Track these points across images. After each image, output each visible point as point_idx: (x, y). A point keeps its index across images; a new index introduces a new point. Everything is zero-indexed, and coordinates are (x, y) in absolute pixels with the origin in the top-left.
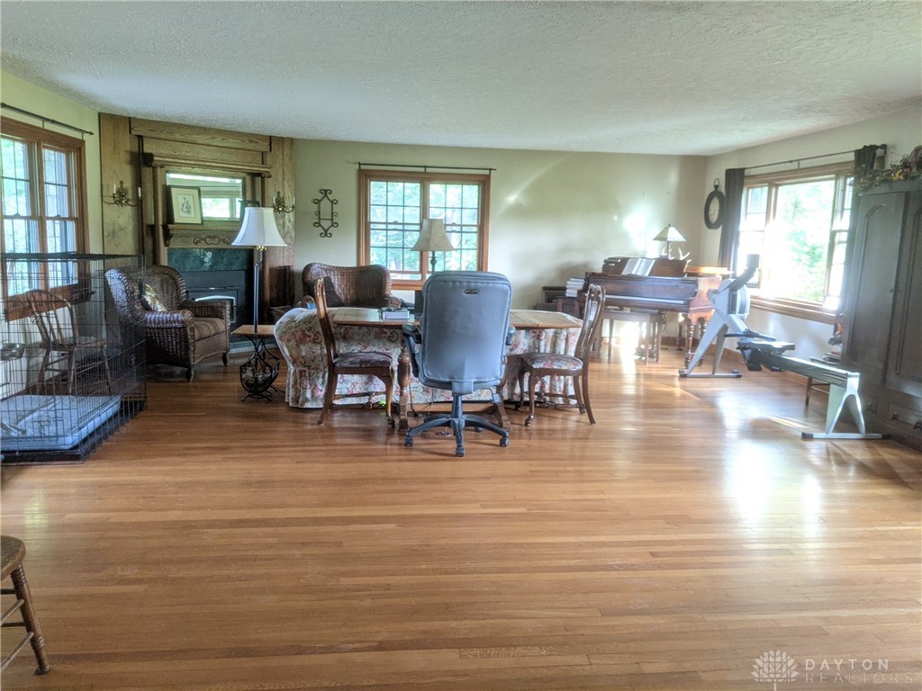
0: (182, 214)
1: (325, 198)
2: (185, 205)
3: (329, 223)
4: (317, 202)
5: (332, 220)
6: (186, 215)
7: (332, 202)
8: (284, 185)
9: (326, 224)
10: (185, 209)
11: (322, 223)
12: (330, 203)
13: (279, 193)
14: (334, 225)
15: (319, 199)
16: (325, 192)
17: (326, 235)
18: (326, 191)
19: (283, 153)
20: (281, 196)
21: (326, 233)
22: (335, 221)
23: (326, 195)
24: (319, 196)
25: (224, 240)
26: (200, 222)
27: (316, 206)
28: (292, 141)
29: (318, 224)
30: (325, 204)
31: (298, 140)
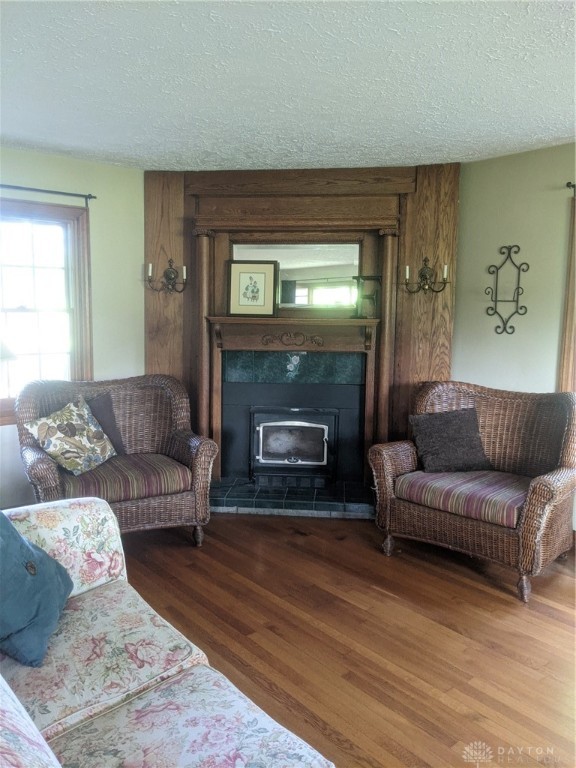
0: (244, 301)
1: (508, 262)
2: (250, 289)
3: (512, 307)
4: (494, 270)
5: (517, 302)
6: (250, 302)
7: (519, 268)
8: (436, 247)
9: (506, 310)
10: (250, 294)
11: (501, 308)
12: (516, 270)
13: (426, 260)
14: (521, 310)
15: (498, 264)
16: (508, 251)
17: (505, 329)
18: (509, 249)
19: (438, 192)
20: (430, 265)
21: (505, 328)
22: (520, 304)
23: (509, 256)
24: (498, 259)
25: (312, 338)
26: (271, 312)
27: (492, 277)
28: (456, 169)
29: (492, 311)
30: (508, 273)
31: (469, 164)
